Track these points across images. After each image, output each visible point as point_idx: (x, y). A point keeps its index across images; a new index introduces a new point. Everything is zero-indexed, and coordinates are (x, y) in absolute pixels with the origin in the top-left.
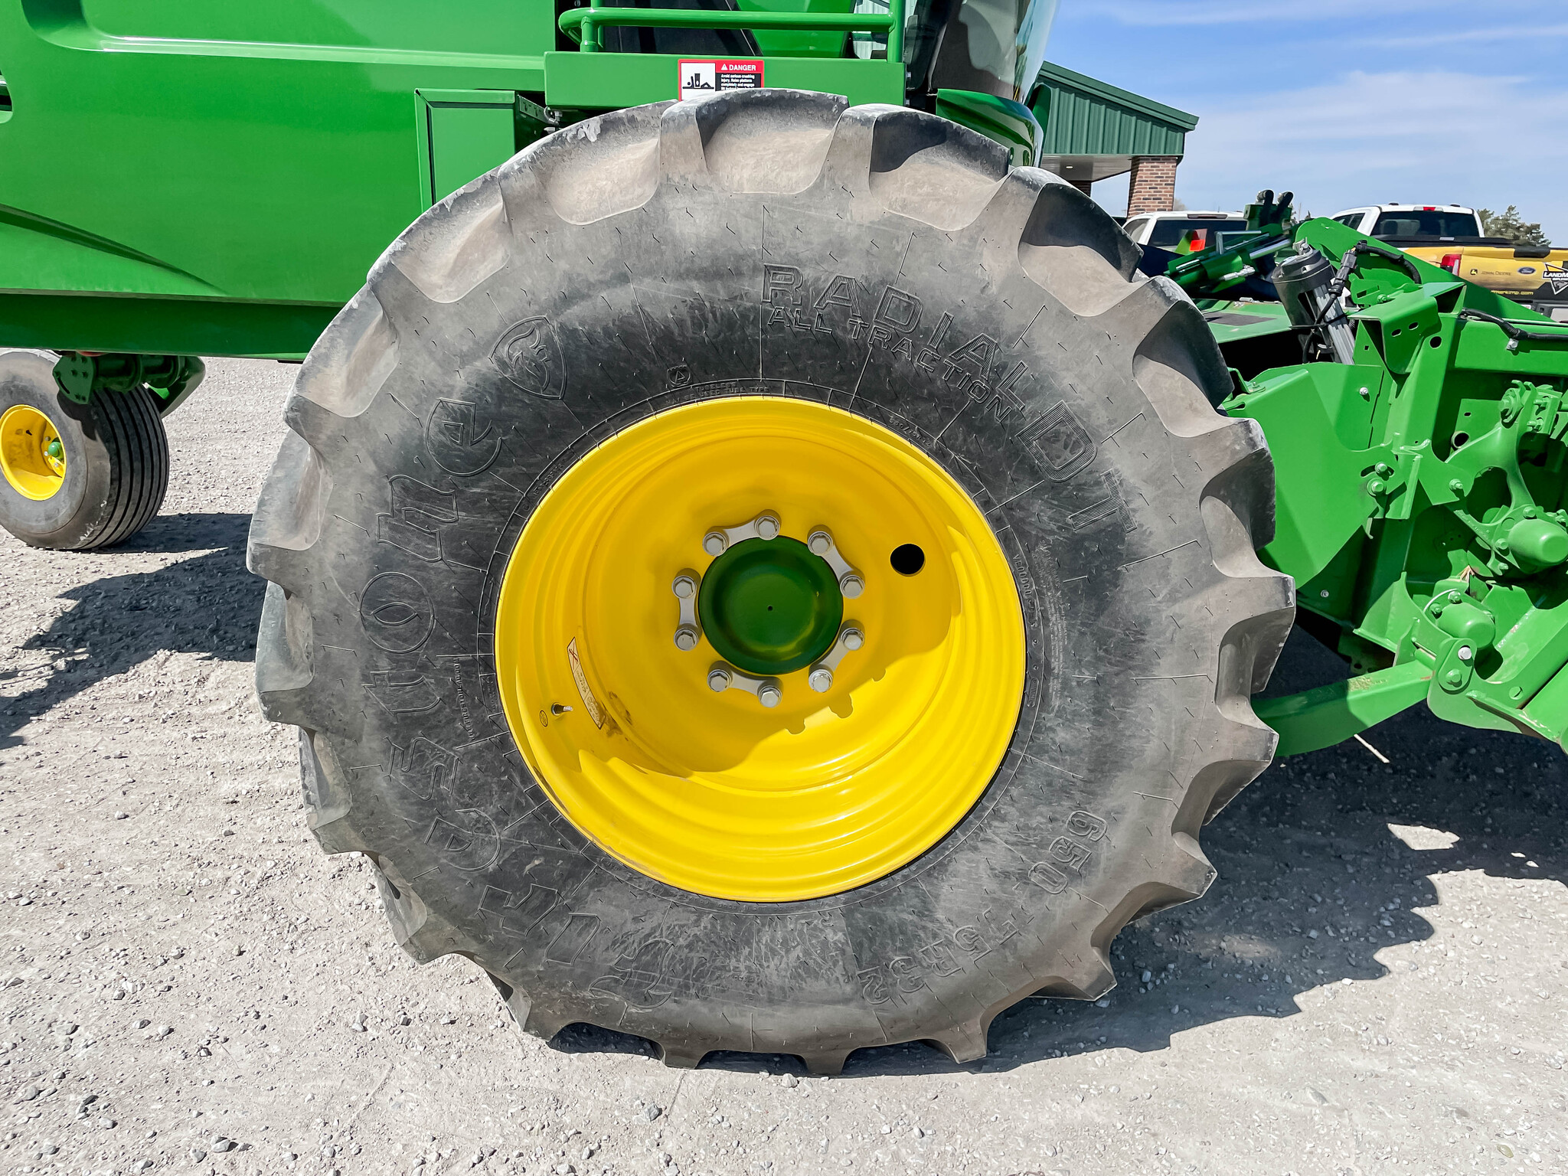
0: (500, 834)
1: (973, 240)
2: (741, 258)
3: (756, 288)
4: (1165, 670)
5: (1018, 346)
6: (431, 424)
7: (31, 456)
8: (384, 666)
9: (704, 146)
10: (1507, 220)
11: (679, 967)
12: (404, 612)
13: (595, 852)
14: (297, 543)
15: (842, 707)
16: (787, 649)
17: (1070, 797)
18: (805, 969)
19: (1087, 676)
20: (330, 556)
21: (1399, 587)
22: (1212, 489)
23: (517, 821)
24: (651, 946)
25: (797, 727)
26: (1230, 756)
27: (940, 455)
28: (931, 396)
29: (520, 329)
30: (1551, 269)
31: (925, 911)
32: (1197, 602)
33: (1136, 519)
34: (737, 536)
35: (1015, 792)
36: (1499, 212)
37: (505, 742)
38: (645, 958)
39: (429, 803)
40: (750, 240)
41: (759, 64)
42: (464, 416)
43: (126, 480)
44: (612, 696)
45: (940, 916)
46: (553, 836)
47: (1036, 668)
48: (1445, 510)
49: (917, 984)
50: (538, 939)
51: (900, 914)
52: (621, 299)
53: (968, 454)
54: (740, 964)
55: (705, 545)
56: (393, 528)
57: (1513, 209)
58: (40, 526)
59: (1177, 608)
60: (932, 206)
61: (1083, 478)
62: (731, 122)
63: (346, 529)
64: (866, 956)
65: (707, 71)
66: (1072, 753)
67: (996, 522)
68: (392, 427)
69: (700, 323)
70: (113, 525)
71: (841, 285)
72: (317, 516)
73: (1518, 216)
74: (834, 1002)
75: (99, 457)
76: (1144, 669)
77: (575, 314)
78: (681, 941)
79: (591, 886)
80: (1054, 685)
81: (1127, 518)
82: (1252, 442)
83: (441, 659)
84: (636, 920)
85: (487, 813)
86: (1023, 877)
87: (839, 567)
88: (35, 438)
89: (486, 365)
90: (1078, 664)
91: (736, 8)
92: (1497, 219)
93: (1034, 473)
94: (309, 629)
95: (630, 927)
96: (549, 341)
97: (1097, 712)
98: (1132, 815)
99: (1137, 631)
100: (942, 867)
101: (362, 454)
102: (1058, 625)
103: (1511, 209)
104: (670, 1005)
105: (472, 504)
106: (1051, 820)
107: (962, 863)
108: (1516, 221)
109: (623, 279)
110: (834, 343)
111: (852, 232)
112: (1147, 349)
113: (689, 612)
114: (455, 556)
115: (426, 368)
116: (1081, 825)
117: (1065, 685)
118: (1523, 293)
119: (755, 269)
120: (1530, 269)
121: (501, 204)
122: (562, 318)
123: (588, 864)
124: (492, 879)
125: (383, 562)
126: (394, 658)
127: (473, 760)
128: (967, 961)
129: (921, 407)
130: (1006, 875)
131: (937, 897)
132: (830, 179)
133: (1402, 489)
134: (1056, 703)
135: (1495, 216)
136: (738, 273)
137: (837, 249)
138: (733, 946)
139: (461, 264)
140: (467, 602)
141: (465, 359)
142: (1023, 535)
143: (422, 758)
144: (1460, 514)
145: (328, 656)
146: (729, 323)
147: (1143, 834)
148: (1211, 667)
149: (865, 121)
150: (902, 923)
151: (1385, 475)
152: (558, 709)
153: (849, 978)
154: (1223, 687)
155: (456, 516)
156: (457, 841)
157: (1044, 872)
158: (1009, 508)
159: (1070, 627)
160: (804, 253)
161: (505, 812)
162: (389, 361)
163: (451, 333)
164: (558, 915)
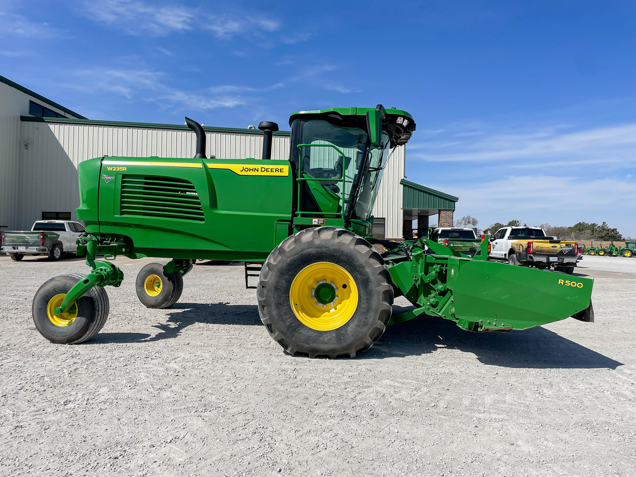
0: (289, 320)
1: (349, 244)
2: (322, 246)
3: (324, 249)
4: (375, 297)
5: (355, 256)
6: (285, 265)
7: (151, 287)
8: (276, 296)
9: (318, 233)
10: (603, 227)
11: (313, 339)
12: (279, 289)
13: (301, 323)
14: (266, 280)
15: (336, 308)
16: (327, 300)
17: (364, 314)
18: (330, 339)
19: (366, 298)
20: (271, 282)
21: (422, 295)
22: (379, 274)
23: (292, 318)
24: (309, 337)
25: (329, 312)
26: (385, 309)
27: (346, 269)
28: (345, 262)
29: (297, 254)
30: (562, 246)
31: (346, 331)
32: (379, 288)
33: (370, 277)
34: (321, 283)
35: (358, 314)
36: (600, 224)
37: (290, 307)
38: (308, 338)
39: (280, 315)
40: (323, 244)
41: (324, 219)
42: (289, 264)
43: (175, 292)
44: (302, 306)
45: (348, 332)
46: (296, 321)
47: (360, 297)
48: (427, 283)
49: (345, 341)
50: (294, 335)
51: (343, 332)
52: (309, 251)
53: (350, 269)
54: (321, 339)
55: (316, 284)
56: (279, 278)
57: (605, 223)
58: (153, 302)
59: (376, 288)
60: (345, 241)
61: (363, 272)
62: (321, 231)
63: (273, 278)
64: (338, 337)
65: (317, 220)
66: (364, 308)
67: (354, 278)
68: (280, 266)
69: (318, 253)
70: (170, 302)
71: (334, 249)
72: (269, 277)
73: (607, 226)
74: (334, 344)
75: (171, 286)
76: (373, 297)
77: (303, 252)
78: (313, 336)
79: (301, 328)
80: (362, 299)
81: (369, 277)
82: (384, 268)
83: (283, 295)
84: (307, 333)
85: (287, 317)
86: (359, 326)
87: (335, 287)
88: (152, 283)
89: (292, 258)
90: (365, 296)
91: (322, 212)
92: (599, 226)
93: (358, 272)
94: (266, 292)
95: (306, 334)
96: (300, 255)
97: (367, 302)
98: (373, 317)
99: (371, 291)
100: (348, 325)
101: (276, 269)
102: (362, 291)
103: (604, 223)
104: (312, 345)
105: (289, 275)
106: (362, 318)
107: (351, 325)
108: (607, 227)
109: (309, 248)
110: (333, 255)
111: (335, 243)
112: (370, 257)
113: (313, 294)
114: (286, 282)
115: (285, 258)
116: (366, 318)
117: (363, 299)
118: (554, 254)
119: (324, 247)
120: (555, 246)
121: (294, 239)
122: (302, 253)
123: (300, 325)
124: (288, 326)
125: (277, 282)
126: (277, 295)
127: (286, 309)
128: (352, 338)
129: (344, 263)
130: (357, 326)
131: (348, 329)
132: (333, 238)
133: (418, 279)
134: (362, 301)
135: (598, 225)
136: (322, 248)
137: (334, 245)
138: (320, 337)
139: (289, 247)
140: (287, 288)
141: (290, 257)
142: (357, 279)
143: (280, 309)
144: (430, 284)
145: (268, 295)
146: (321, 253)
147: (374, 320)
148: (381, 297)
149: (337, 231)
150: (343, 333)
151: (416, 277)
152: (296, 304)
153: (336, 340)
154: (383, 300)
155: (286, 277)
156: (283, 321)
157: (361, 325)
158: (355, 276)
159: (363, 291)
160: (330, 245)
161: (290, 317)
162: (280, 258)
163: (288, 254)
164: (296, 332)
